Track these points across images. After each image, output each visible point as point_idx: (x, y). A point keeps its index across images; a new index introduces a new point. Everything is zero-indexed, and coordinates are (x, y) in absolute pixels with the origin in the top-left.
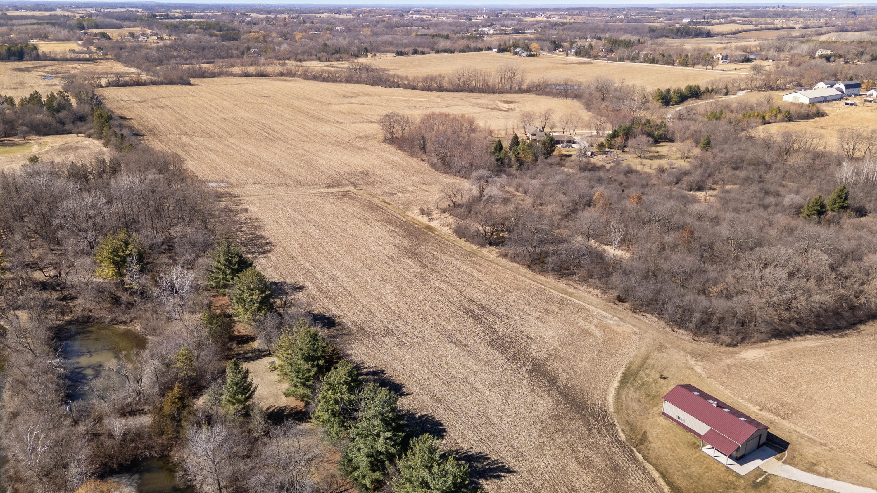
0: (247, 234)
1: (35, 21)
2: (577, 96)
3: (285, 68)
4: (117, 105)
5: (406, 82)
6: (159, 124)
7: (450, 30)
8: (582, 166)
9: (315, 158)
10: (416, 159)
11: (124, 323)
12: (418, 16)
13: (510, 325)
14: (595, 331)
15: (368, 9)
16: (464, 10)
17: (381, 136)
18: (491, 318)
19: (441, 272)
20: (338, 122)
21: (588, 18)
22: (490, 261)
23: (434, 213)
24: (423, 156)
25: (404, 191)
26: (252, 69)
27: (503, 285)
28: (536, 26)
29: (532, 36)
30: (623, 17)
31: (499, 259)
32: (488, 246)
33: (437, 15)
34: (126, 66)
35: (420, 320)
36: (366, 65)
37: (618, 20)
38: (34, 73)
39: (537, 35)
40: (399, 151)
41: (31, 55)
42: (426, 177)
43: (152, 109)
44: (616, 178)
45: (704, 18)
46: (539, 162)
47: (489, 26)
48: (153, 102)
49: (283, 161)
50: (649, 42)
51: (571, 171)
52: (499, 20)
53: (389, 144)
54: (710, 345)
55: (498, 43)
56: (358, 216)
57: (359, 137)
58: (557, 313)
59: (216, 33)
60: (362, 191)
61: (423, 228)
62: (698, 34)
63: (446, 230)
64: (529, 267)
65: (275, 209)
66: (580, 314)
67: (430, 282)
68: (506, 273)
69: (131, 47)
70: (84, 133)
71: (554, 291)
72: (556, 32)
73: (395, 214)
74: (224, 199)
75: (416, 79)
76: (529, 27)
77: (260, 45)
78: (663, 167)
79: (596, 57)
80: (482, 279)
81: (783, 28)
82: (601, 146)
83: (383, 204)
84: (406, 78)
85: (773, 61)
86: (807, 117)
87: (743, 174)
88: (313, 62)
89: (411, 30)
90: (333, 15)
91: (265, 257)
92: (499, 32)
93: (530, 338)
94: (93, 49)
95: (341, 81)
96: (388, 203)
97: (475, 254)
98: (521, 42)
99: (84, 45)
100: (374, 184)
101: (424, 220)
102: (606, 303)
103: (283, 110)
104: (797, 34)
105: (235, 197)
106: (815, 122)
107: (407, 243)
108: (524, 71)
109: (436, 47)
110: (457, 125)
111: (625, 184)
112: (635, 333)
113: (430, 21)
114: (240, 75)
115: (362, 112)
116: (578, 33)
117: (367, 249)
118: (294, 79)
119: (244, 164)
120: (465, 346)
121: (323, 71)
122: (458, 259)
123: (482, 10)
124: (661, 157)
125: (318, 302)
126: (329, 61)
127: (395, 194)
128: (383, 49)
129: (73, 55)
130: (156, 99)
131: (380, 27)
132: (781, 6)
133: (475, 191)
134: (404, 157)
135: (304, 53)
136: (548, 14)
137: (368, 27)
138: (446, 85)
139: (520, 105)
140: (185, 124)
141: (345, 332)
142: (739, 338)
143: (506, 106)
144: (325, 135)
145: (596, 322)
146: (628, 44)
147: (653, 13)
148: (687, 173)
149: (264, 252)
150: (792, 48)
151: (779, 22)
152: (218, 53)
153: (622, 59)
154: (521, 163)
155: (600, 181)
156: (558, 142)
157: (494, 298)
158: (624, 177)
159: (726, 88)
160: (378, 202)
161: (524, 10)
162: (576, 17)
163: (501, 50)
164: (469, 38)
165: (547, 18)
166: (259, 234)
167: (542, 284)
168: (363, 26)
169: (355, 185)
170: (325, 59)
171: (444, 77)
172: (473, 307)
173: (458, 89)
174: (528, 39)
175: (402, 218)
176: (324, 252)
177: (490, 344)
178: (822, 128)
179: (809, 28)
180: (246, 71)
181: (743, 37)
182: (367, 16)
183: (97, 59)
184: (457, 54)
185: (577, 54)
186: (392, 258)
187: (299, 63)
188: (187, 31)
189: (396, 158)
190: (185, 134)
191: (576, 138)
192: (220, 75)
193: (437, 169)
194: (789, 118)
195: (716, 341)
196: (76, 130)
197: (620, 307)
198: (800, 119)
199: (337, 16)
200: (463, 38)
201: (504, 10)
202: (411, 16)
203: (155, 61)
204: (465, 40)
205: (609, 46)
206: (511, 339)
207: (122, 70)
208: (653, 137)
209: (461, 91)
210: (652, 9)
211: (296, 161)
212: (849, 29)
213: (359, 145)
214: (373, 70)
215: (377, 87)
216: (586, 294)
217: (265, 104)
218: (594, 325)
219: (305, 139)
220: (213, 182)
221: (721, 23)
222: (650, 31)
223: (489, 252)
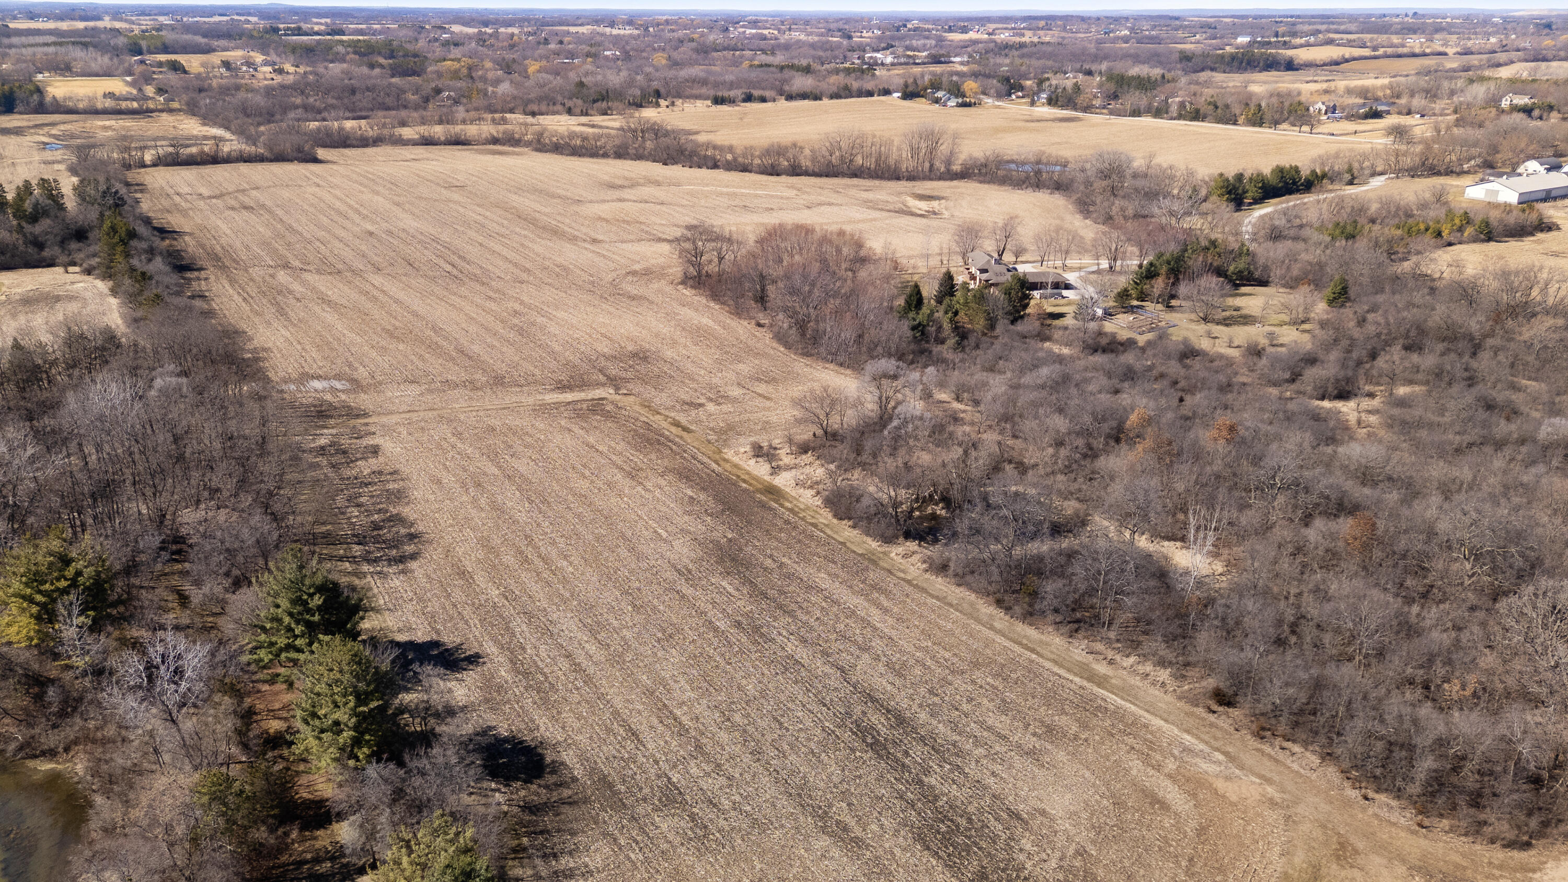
0: (369, 513)
1: (51, 39)
2: (1060, 186)
3: (501, 128)
4: (166, 203)
5: (729, 157)
6: (238, 244)
7: (814, 57)
8: (1090, 341)
9: (540, 320)
10: (745, 323)
11: (51, 754)
12: (754, 31)
13: (966, 775)
14: (1173, 794)
15: (665, 18)
16: (837, 21)
17: (677, 271)
18: (918, 752)
19: (799, 613)
20: (594, 241)
21: (1063, 34)
22: (909, 582)
23: (782, 453)
24: (761, 315)
25: (720, 398)
26: (438, 131)
27: (942, 652)
28: (969, 49)
29: (965, 69)
30: (1127, 32)
31: (927, 576)
32: (901, 539)
33: (790, 29)
34: (204, 124)
35: (747, 759)
36: (655, 123)
37: (1118, 38)
38: (28, 138)
39: (975, 67)
40: (712, 304)
41: (28, 103)
42: (766, 364)
43: (231, 212)
44: (1162, 369)
45: (1277, 35)
46: (998, 330)
47: (884, 49)
48: (236, 198)
49: (473, 329)
50: (1184, 80)
51: (1066, 351)
52: (901, 39)
53: (692, 287)
54: (1461, 843)
55: (902, 81)
56: (619, 462)
57: (634, 273)
58: (1076, 738)
59: (382, 61)
60: (632, 398)
61: (758, 491)
62: (1271, 64)
63: (808, 497)
64: (999, 603)
65: (439, 446)
66: (1130, 740)
67: (773, 640)
68: (947, 619)
69: (220, 87)
70: (81, 265)
71: (1062, 672)
72: (1007, 61)
73: (700, 456)
74: (332, 422)
75: (748, 151)
76: (958, 50)
77: (459, 84)
78: (1257, 345)
79: (1087, 109)
80: (894, 633)
81: (1424, 55)
82: (1123, 295)
83: (674, 429)
84: (731, 149)
85: (1423, 116)
86: (1520, 232)
87: (1428, 361)
88: (557, 117)
89: (742, 57)
90: (601, 29)
91: (403, 572)
92: (902, 60)
93: (1018, 817)
94: (150, 90)
95: (605, 156)
96: (685, 429)
97: (872, 560)
98: (944, 79)
99: (132, 84)
100: (657, 381)
101: (760, 469)
102: (1188, 708)
103: (488, 214)
104: (1454, 65)
105: (358, 416)
106: (1539, 242)
107: (723, 533)
108: (956, 136)
109: (786, 88)
110: (829, 250)
111: (1182, 384)
112: (1272, 803)
113: (776, 39)
114: (415, 143)
115: (642, 219)
116: (1050, 63)
117: (632, 549)
118: (517, 149)
119: (391, 335)
120: (857, 841)
121: (572, 135)
122: (837, 576)
123: (870, 20)
124: (1247, 320)
125: (509, 701)
126: (587, 114)
127: (701, 405)
128: (688, 92)
129: (109, 103)
130: (244, 191)
131: (685, 51)
132: (1411, 14)
133: (871, 406)
134: (722, 318)
135: (540, 100)
136: (991, 27)
137: (664, 50)
138: (806, 163)
139: (951, 204)
140: (289, 244)
141: (566, 793)
142: (1534, 823)
143: (923, 206)
144: (566, 269)
145: (1171, 765)
146: (1145, 84)
147: (1181, 26)
148: (1311, 360)
149: (401, 559)
150: (1452, 93)
151: (1415, 43)
152: (380, 100)
153: (1136, 113)
154: (962, 334)
155: (1130, 375)
156: (1035, 286)
157: (922, 691)
158: (1178, 365)
159: (1350, 170)
160: (665, 424)
161: (947, 20)
162: (1041, 33)
163: (910, 94)
164: (848, 71)
165: (989, 34)
166: (395, 511)
167: (1033, 650)
168: (654, 49)
169: (615, 382)
170: (578, 111)
171: (801, 148)
172: (876, 719)
173: (828, 171)
174: (957, 73)
175: (714, 466)
176: (537, 561)
177: (920, 838)
178: (1556, 255)
179: (1472, 53)
180: (426, 134)
181: (1354, 71)
182: (663, 30)
183: (152, 111)
184: (826, 101)
185: (1051, 102)
186: (685, 574)
187: (530, 119)
188: (330, 57)
189: (706, 321)
190: (286, 266)
191: (1071, 277)
192: (376, 142)
193: (788, 346)
194: (1488, 234)
195: (1477, 829)
196: (63, 258)
197: (1225, 720)
198: (1507, 236)
199: (608, 30)
200: (837, 71)
201: (908, 21)
202: (741, 30)
203: (261, 115)
204: (842, 75)
205: (1111, 87)
206: (970, 820)
207: (195, 133)
208: (1226, 276)
209: (835, 175)
210: (1177, 18)
211: (499, 327)
212: (1550, 56)
213: (633, 290)
214: (667, 134)
215: (675, 167)
216: (1136, 681)
217: (455, 202)
218: (1170, 776)
219: (525, 276)
220: (319, 378)
221: (1308, 45)
222: (1181, 60)
223: (905, 556)
